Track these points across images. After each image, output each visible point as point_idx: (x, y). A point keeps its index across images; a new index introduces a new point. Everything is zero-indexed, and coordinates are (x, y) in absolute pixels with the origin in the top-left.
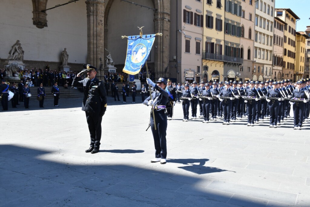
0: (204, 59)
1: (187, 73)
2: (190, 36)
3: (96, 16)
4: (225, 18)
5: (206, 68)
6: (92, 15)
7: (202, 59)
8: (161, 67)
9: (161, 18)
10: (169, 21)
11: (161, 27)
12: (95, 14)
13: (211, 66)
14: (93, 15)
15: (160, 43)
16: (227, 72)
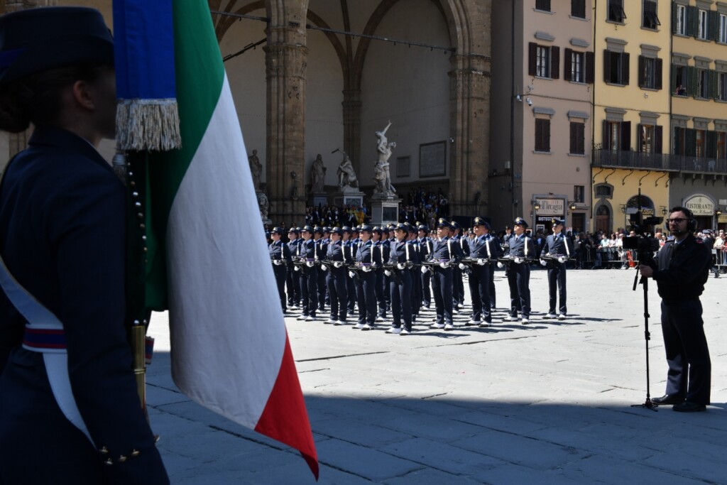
0: (598, 167)
1: (537, 205)
2: (551, 110)
3: (284, 77)
4: (672, 54)
5: (606, 190)
6: (274, 77)
7: (592, 166)
8: (465, 190)
9: (463, 68)
10: (485, 74)
11: (463, 90)
12: (281, 74)
13: (623, 184)
14: (278, 77)
15: (463, 129)
16: (682, 200)
